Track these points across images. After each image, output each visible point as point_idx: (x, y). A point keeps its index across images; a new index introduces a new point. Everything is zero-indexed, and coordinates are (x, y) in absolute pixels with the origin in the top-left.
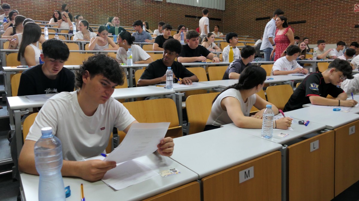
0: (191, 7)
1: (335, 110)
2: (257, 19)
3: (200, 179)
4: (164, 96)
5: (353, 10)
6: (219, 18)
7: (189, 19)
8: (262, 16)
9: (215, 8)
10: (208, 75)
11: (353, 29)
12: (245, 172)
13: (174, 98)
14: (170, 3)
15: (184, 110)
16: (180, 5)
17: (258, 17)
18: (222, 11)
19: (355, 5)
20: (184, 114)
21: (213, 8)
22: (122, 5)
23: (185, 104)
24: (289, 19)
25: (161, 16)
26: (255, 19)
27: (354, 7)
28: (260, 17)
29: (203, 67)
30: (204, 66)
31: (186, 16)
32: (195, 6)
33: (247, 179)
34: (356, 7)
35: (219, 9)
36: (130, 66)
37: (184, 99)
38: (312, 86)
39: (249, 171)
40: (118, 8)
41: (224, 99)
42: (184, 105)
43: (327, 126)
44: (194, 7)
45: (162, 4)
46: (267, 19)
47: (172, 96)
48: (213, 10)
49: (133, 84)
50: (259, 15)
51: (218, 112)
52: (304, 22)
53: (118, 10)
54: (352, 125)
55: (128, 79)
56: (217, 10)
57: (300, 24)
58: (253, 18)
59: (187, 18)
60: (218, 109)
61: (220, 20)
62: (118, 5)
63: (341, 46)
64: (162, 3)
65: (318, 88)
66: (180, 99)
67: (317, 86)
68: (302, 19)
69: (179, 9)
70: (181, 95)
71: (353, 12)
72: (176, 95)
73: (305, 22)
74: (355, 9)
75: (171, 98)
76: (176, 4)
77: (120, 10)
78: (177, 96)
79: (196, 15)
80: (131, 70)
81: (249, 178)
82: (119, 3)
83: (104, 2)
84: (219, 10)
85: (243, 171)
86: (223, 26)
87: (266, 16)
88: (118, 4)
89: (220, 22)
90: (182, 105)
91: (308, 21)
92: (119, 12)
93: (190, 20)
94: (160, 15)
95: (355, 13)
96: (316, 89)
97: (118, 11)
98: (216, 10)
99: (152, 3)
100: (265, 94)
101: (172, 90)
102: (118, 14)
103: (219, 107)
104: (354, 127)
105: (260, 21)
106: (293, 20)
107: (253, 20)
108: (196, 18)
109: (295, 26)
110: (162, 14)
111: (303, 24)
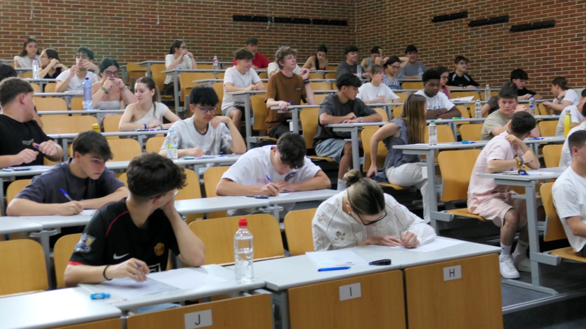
2: (437, 19)
6: (341, 19)
7: (244, 25)
8: (447, 10)
17: (438, 14)
24: (514, 16)
25: (158, 23)
26: (429, 20)
28: (442, 12)
31: (237, 18)
46: (460, 17)
50: (439, 8)
52: (550, 24)
53: (30, 11)
57: (542, 30)
58: (426, 17)
59: (239, 24)
61: (344, 23)
67: (90, 240)
68: (546, 15)
73: (553, 26)
77: (34, 12)
79: (268, 15)
86: (355, 40)
87: (458, 11)
89: (346, 28)
91: (560, 21)
92: (33, 19)
93: (248, 27)
94: (156, 20)
96: (84, 247)
97: (29, 15)
102: (32, 22)
105: (443, 24)
106: (524, 19)
107: (427, 21)
108: (267, 21)
109: (530, 35)
110: (160, 17)
111: (548, 31)
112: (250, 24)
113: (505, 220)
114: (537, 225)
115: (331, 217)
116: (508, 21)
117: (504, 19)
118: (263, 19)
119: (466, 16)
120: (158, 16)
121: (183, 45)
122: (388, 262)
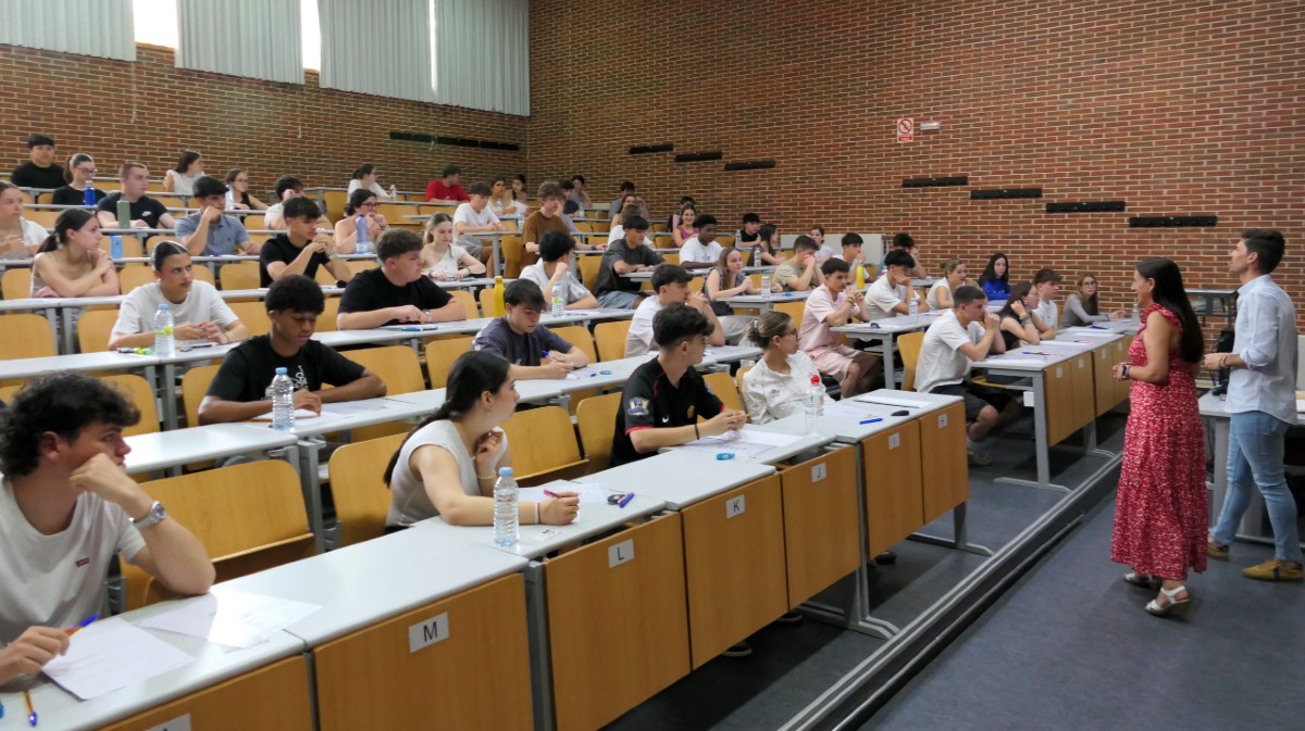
0: (413, 105)
1: (720, 458)
2: (634, 151)
3: (308, 650)
4: (266, 452)
5: (895, 136)
6: (512, 142)
7: (403, 144)
8: (647, 141)
9: (497, 110)
10: (424, 368)
11: (899, 192)
12: (426, 628)
13: (295, 456)
14: (332, 90)
15: (326, 488)
16: (370, 97)
17: (636, 145)
18: (521, 118)
19: (899, 121)
20: (322, 500)
21: (490, 109)
22: (146, 96)
23: (327, 470)
24: (728, 154)
25: (300, 136)
26: (626, 150)
27: (895, 127)
28: (642, 143)
29: (410, 345)
30: (415, 342)
31: (395, 136)
32: (426, 99)
33: (430, 642)
34: (902, 127)
35: (510, 112)
36: (163, 359)
37: (324, 456)
38: (633, 406)
39: (435, 624)
40: (132, 107)
41: (418, 451)
42: (323, 473)
43: (667, 503)
44: (420, 104)
45: (305, 95)
46: (664, 150)
47: (286, 452)
48: (491, 114)
49: (175, 412)
50: (638, 137)
51: (406, 488)
52: (769, 164)
53: (131, 112)
54: (736, 495)
55: (159, 400)
56: (503, 114)
57: (760, 170)
58: (621, 147)
59: (397, 142)
60: (405, 479)
61: (514, 148)
62: (130, 97)
63: (851, 246)
64: (302, 90)
65: (648, 408)
66: (314, 457)
67: (645, 403)
68: (765, 155)
69: (366, 110)
70: (314, 446)
71: (896, 141)
72: (301, 448)
73: (773, 167)
74: (899, 134)
75: (285, 458)
76: (357, 97)
77: (138, 113)
78: (303, 452)
79: (429, 131)
80: (170, 372)
81: (435, 640)
82: (134, 89)
83: (74, 86)
84: (512, 117)
85: (420, 626)
87: (661, 143)
88: (129, 92)
89: (517, 154)
90: (317, 473)
91: (780, 162)
92: (136, 122)
93: (408, 148)
94: (297, 133)
95: (900, 145)
96: (642, 411)
97: (130, 118)
98: (501, 115)
99: (266, 89)
100: (574, 420)
101: (288, 435)
103: (406, 474)
104: (741, 499)
105: (642, 157)
106: (740, 157)
107: (622, 152)
108: (429, 141)
109: (744, 175)
110: (303, 129)
111: (768, 171)
112: (410, 144)
113: (848, 373)
114: (895, 377)
115: (761, 379)
116: (721, 158)
117: (717, 156)
118: (427, 139)
119: (671, 149)
120: (300, 128)
121: (374, 171)
122: (906, 413)
